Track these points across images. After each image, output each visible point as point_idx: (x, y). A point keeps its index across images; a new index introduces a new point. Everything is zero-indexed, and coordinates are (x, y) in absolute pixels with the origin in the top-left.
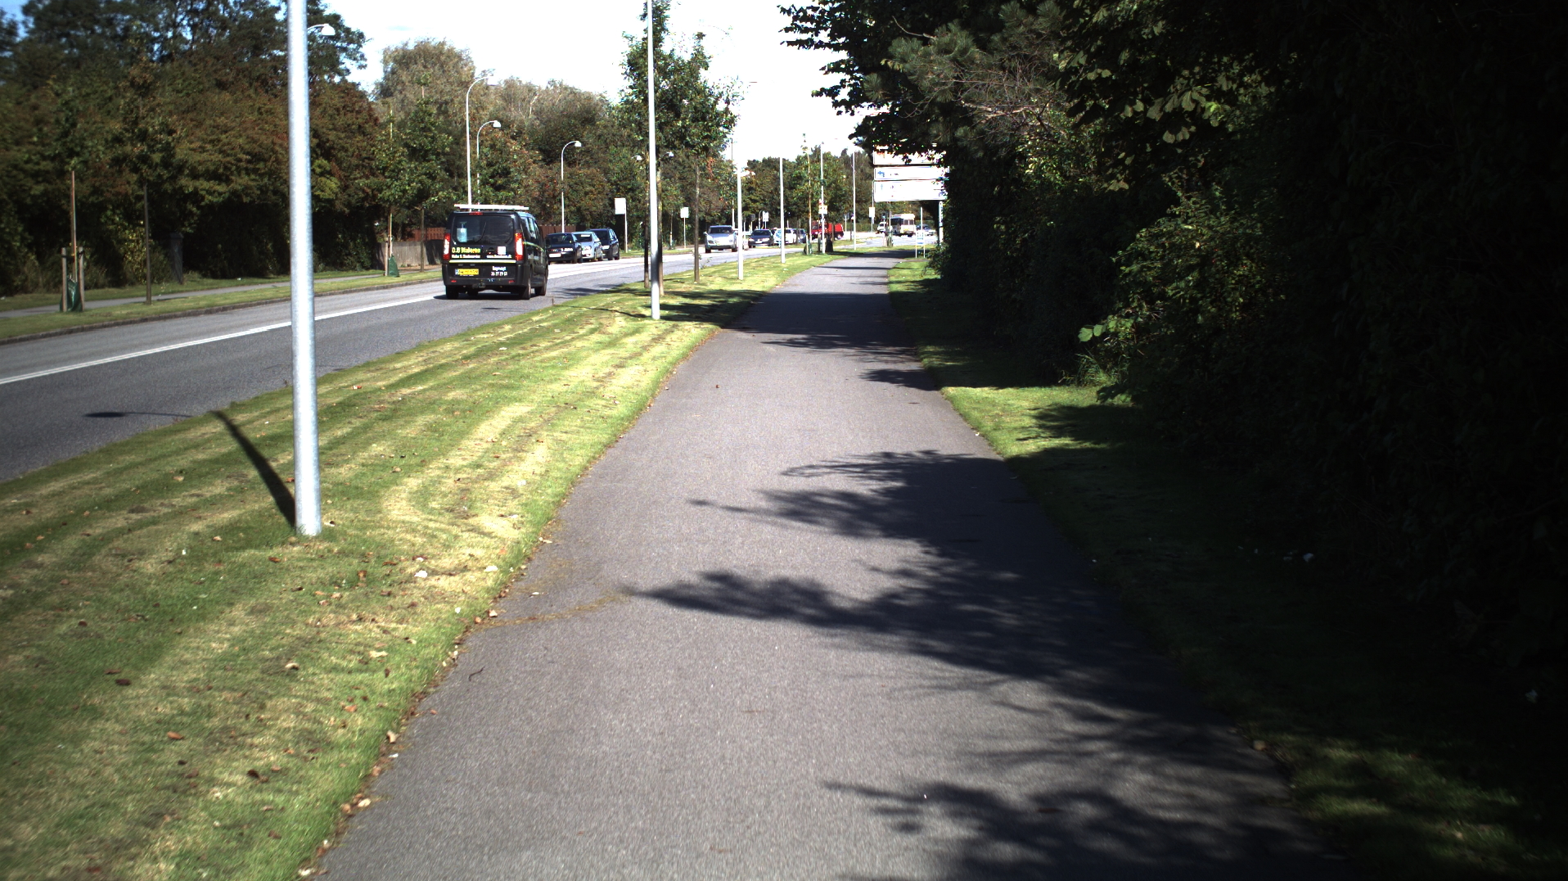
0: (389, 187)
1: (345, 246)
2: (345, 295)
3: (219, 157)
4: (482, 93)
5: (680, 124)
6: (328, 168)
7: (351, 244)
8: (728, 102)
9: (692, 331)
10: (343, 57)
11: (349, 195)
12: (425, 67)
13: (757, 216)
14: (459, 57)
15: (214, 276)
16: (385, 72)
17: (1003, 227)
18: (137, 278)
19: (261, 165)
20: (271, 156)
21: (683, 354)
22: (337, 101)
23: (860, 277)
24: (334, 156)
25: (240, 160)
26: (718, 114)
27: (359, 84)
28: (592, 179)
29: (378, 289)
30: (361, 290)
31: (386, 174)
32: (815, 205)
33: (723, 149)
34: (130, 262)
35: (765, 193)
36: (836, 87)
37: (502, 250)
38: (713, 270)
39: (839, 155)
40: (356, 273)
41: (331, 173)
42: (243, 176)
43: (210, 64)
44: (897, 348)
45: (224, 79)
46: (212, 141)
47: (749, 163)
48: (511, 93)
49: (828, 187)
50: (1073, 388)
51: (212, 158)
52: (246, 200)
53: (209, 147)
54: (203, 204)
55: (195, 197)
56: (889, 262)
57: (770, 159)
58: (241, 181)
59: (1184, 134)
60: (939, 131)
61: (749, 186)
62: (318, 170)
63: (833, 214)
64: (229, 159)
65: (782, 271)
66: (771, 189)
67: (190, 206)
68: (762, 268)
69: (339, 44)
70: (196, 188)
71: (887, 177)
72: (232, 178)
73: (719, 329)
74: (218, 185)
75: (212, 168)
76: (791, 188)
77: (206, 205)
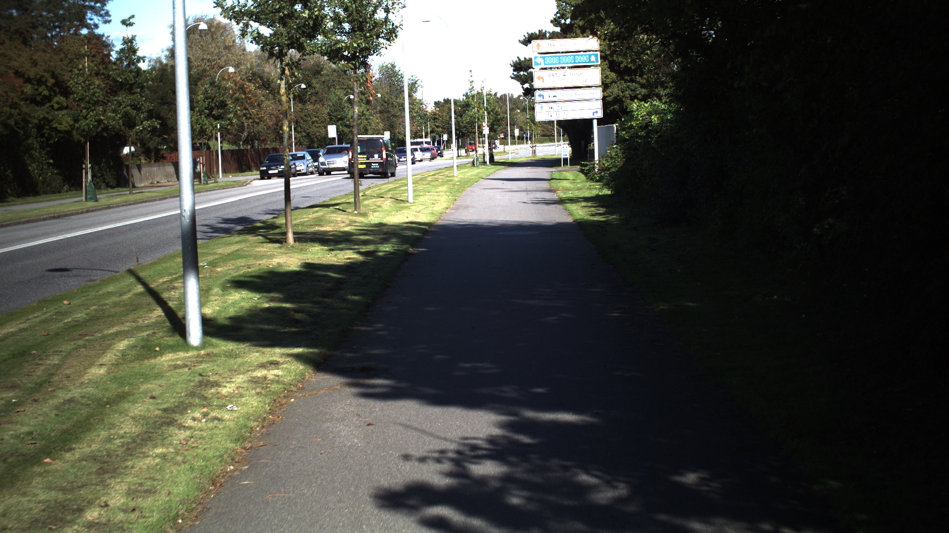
10: (89, 15)
27: (105, 36)
35: (444, 121)
37: (376, 156)
57: (448, 99)
61: (434, 117)
62: (56, 106)
63: (492, 134)
65: (454, 185)
66: (448, 118)
68: (436, 183)
69: (87, 4)
71: (547, 99)
73: (309, 373)
76: (461, 116)
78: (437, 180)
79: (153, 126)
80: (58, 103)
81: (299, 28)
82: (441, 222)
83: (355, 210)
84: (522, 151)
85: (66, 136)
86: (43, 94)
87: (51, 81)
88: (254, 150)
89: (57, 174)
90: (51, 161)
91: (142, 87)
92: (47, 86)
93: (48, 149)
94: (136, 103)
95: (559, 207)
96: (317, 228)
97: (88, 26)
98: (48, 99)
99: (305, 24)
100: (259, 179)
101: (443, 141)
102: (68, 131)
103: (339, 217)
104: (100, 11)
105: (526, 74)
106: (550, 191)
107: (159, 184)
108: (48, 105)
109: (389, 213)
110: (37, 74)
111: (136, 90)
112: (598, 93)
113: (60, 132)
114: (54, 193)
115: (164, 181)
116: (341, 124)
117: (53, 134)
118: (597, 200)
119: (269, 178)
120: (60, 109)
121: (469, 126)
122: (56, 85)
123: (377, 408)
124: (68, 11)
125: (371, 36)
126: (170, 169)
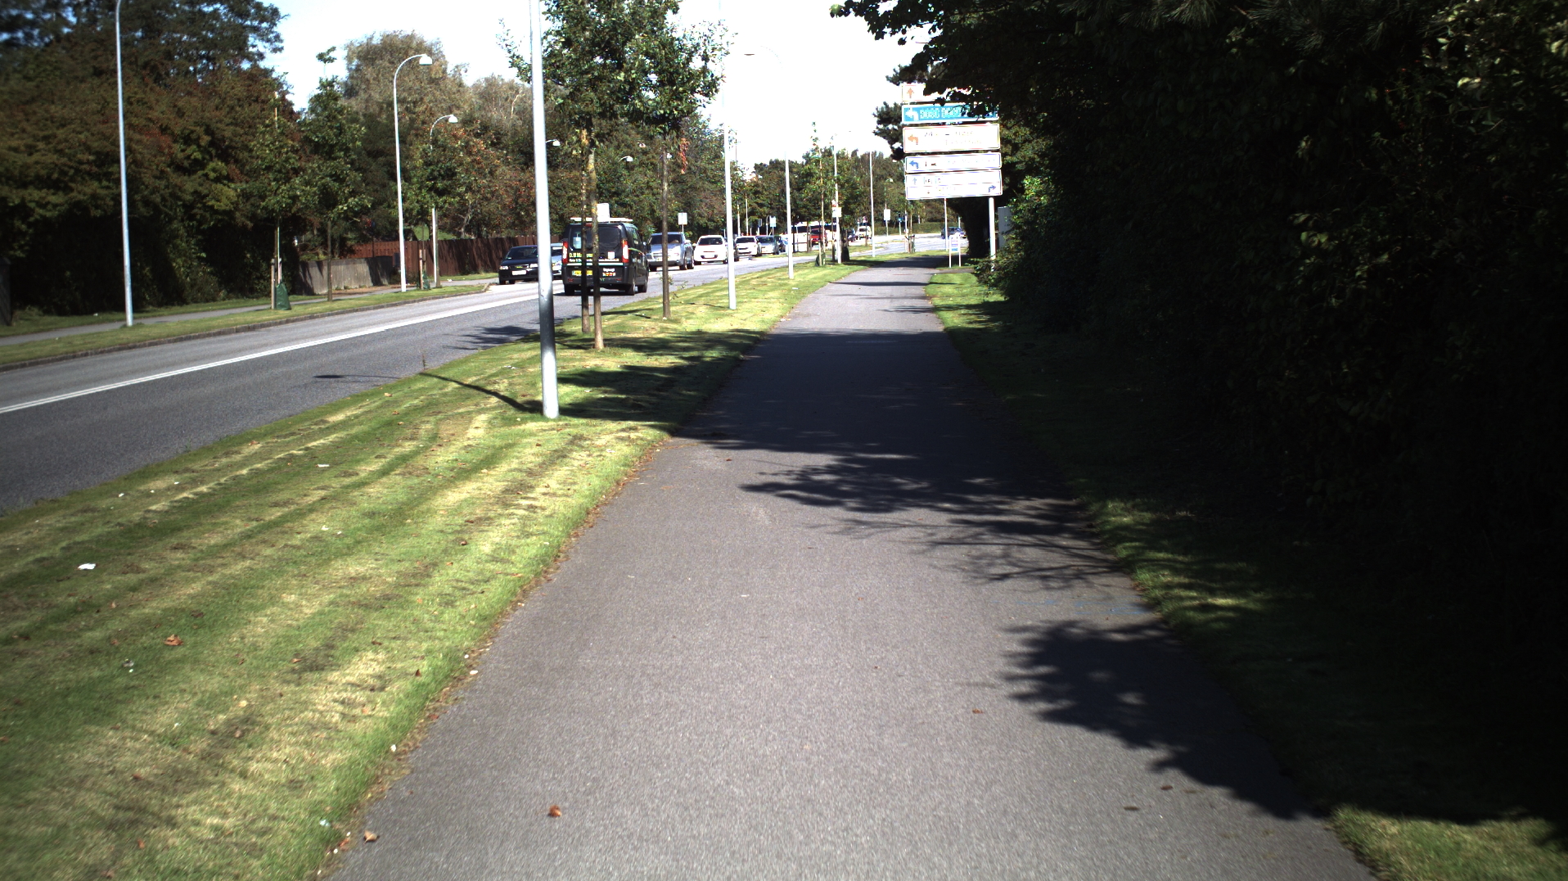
0: (275, 193)
3: (53, 158)
4: (455, 90)
6: (225, 173)
8: (706, 58)
9: (612, 447)
10: (251, 39)
11: (253, 205)
12: (392, 63)
15: (61, 312)
16: (349, 69)
22: (240, 90)
23: (891, 298)
24: (233, 157)
25: (81, 162)
26: (692, 75)
27: (273, 70)
31: (271, 176)
32: (828, 207)
35: (772, 197)
37: (611, 255)
38: (701, 291)
41: (229, 179)
42: (89, 182)
46: (46, 138)
47: (756, 167)
48: (491, 92)
49: (842, 186)
51: (45, 159)
52: (96, 213)
53: (41, 145)
54: (32, 219)
55: (23, 210)
56: (920, 274)
57: (776, 162)
58: (86, 190)
61: (756, 190)
62: (212, 175)
63: (847, 217)
64: (64, 160)
65: (790, 290)
66: (777, 192)
67: (18, 223)
68: (765, 288)
69: (248, 23)
70: (23, 199)
71: (922, 168)
72: (73, 185)
73: (666, 437)
74: (54, 194)
75: (43, 172)
76: (799, 189)
77: (37, 220)
78: (765, 284)
79: (362, 206)
80: (214, 170)
81: (613, 93)
82: (774, 331)
83: (664, 316)
84: (894, 245)
85: (226, 218)
86: (192, 157)
87: (205, 140)
88: (482, 242)
89: (211, 273)
90: (204, 255)
91: (347, 150)
92: (199, 146)
93: (200, 237)
94: (339, 172)
95: (930, 315)
96: (622, 335)
97: (250, 57)
98: (199, 164)
99: (620, 88)
100: (497, 284)
101: (770, 228)
102: (231, 211)
103: (647, 324)
104: (267, 34)
105: (896, 127)
106: (924, 298)
107: (348, 291)
108: (200, 173)
109: (707, 321)
110: (185, 128)
111: (338, 154)
112: (996, 160)
113: (217, 212)
114: (207, 301)
115: (354, 286)
116: (616, 202)
117: (208, 215)
118: (985, 307)
119: (512, 282)
120: (218, 180)
121: (810, 205)
122: (212, 144)
123: (733, 453)
124: (221, 34)
125: (684, 91)
126: (363, 268)
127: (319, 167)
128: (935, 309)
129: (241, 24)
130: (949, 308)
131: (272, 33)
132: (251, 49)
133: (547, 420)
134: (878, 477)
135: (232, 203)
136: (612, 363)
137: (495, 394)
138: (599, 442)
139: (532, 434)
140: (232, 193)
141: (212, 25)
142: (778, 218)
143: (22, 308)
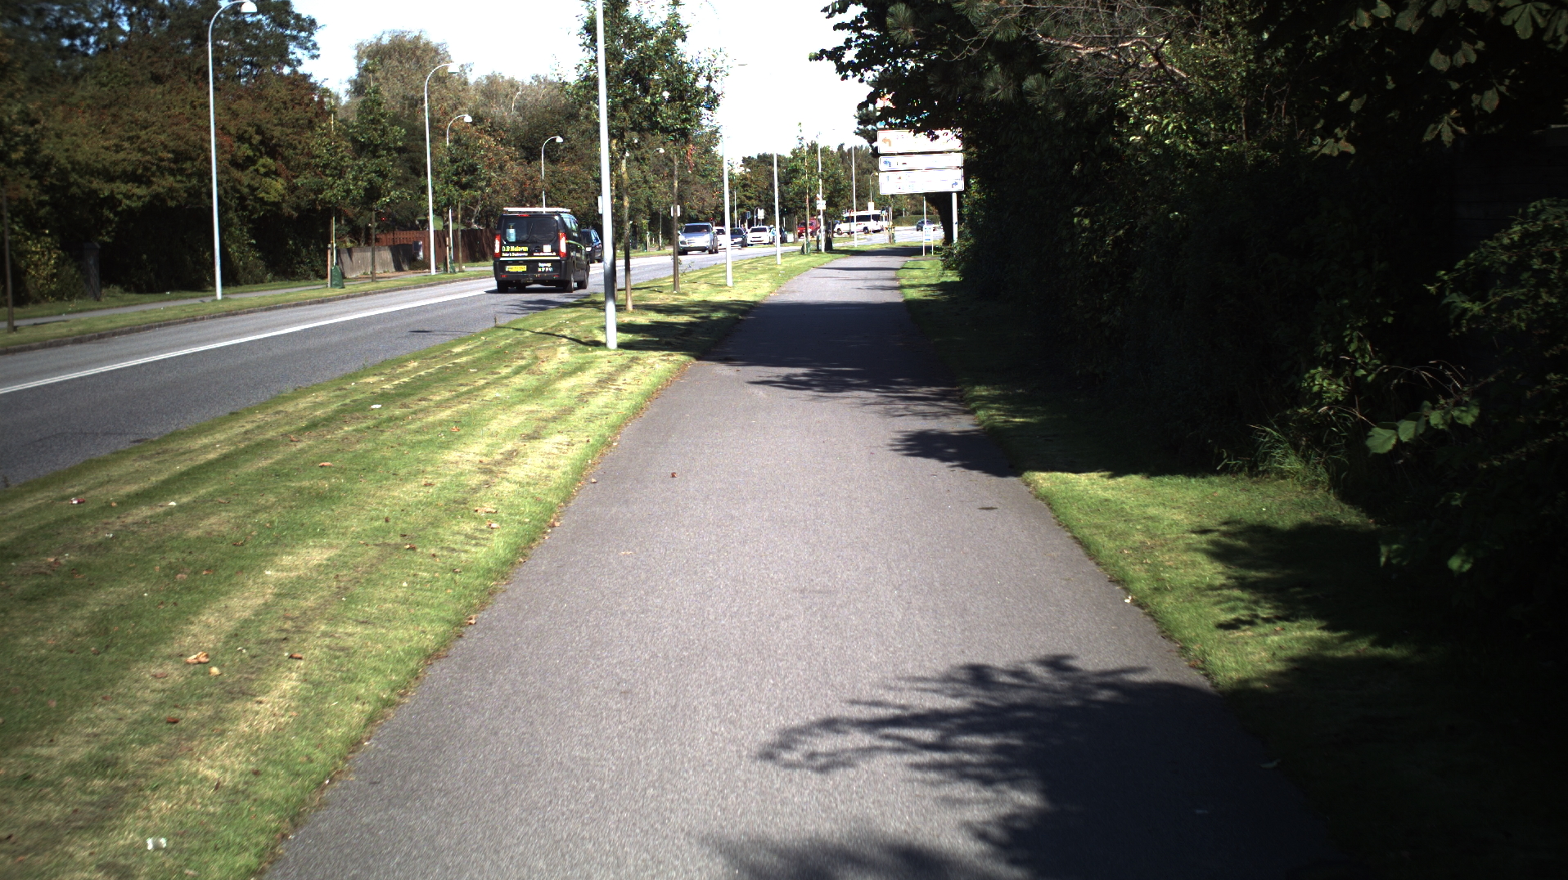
0: (331, 187)
1: (297, 253)
2: (268, 313)
3: (136, 156)
4: (460, 88)
5: (648, 100)
6: (273, 168)
7: (304, 251)
8: (709, 79)
9: (658, 364)
10: (292, 47)
11: (298, 198)
12: (401, 62)
13: (752, 213)
14: (436, 51)
15: (139, 290)
16: (359, 68)
17: (1087, 222)
18: (43, 296)
19: (188, 165)
20: (199, 155)
21: (635, 407)
22: (284, 93)
23: (866, 279)
24: (280, 154)
25: (162, 160)
26: (698, 92)
27: (311, 75)
28: (576, 177)
29: (310, 304)
30: (290, 306)
31: (328, 172)
32: (813, 200)
33: (715, 145)
34: (34, 276)
35: (760, 190)
36: (840, 49)
37: (547, 248)
38: (700, 274)
39: (835, 150)
40: (309, 282)
41: (277, 173)
42: (167, 177)
43: (145, 56)
44: (934, 389)
45: (161, 71)
46: (130, 139)
47: (744, 160)
48: (492, 89)
49: (826, 181)
50: (1243, 481)
51: (131, 156)
52: (172, 204)
53: (126, 145)
54: (120, 209)
55: (111, 201)
56: (895, 261)
57: (765, 155)
58: (164, 183)
59: (1467, 54)
60: (997, 84)
62: (262, 170)
63: (831, 210)
64: (148, 158)
65: (778, 274)
66: (767, 183)
67: (106, 212)
68: (755, 271)
69: (288, 32)
70: (112, 192)
71: (894, 167)
72: (154, 179)
73: (693, 360)
74: (138, 187)
75: (130, 168)
76: (787, 183)
77: (123, 210)
78: (755, 268)
79: (402, 198)
80: (264, 166)
83: (675, 290)
85: (274, 209)
86: (247, 154)
87: (257, 139)
89: (259, 258)
90: (254, 241)
91: (389, 149)
92: (251, 144)
93: (250, 226)
95: (895, 291)
96: (647, 303)
97: (290, 63)
98: (250, 161)
101: (758, 220)
102: (278, 202)
103: (661, 296)
104: (305, 43)
105: (874, 128)
106: (893, 279)
107: (376, 275)
108: (252, 168)
111: (382, 152)
112: (958, 159)
113: (266, 203)
114: (256, 283)
117: (258, 206)
118: (941, 285)
120: (266, 175)
121: (797, 199)
122: (262, 142)
123: (740, 368)
124: (265, 42)
125: (692, 106)
126: (386, 255)
127: (364, 164)
128: (902, 287)
129: (282, 33)
130: (912, 286)
131: (310, 41)
132: (291, 56)
133: (609, 350)
134: (836, 378)
135: (280, 195)
136: (643, 319)
137: (564, 337)
138: (648, 361)
139: (602, 357)
140: (279, 187)
141: (255, 34)
142: (766, 210)
143: (107, 286)
